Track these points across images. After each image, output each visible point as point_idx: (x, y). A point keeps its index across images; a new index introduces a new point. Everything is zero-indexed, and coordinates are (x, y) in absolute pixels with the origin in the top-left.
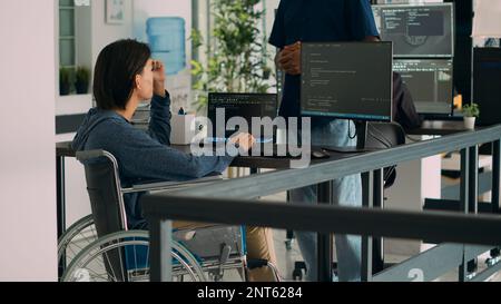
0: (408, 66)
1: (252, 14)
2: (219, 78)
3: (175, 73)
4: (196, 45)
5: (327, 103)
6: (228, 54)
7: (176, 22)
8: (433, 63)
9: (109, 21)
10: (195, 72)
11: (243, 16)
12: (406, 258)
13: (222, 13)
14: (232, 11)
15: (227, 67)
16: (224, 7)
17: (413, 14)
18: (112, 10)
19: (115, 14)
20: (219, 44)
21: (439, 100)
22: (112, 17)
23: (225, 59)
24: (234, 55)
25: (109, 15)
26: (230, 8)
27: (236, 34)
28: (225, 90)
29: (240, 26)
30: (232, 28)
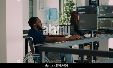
0: (105, 19)
1: (73, 8)
2: (65, 22)
3: (55, 21)
4: (60, 15)
5: (84, 27)
6: (67, 17)
7: (55, 9)
8: (111, 19)
9: (41, 9)
10: (60, 20)
11: (71, 8)
12: (101, 61)
13: (66, 7)
14: (68, 7)
15: (67, 19)
16: (66, 6)
17: (106, 8)
18: (41, 7)
19: (42, 8)
20: (66, 14)
21: (112, 27)
22: (41, 8)
23: (67, 18)
24: (69, 17)
25: (40, 8)
26: (68, 6)
27: (69, 12)
28: (67, 25)
29: (70, 10)
30: (68, 11)
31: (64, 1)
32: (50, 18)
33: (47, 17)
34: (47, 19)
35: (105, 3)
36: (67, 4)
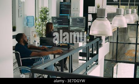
0: (77, 28)
1: (47, 14)
3: (32, 27)
4: (36, 20)
8: (81, 28)
9: (19, 17)
11: (45, 15)
16: (41, 13)
18: (20, 15)
20: (40, 20)
24: (43, 22)
29: (44, 17)
30: (43, 17)
31: (39, 9)
32: (28, 24)
33: (25, 23)
34: (25, 25)
35: (77, 14)
36: (42, 11)
